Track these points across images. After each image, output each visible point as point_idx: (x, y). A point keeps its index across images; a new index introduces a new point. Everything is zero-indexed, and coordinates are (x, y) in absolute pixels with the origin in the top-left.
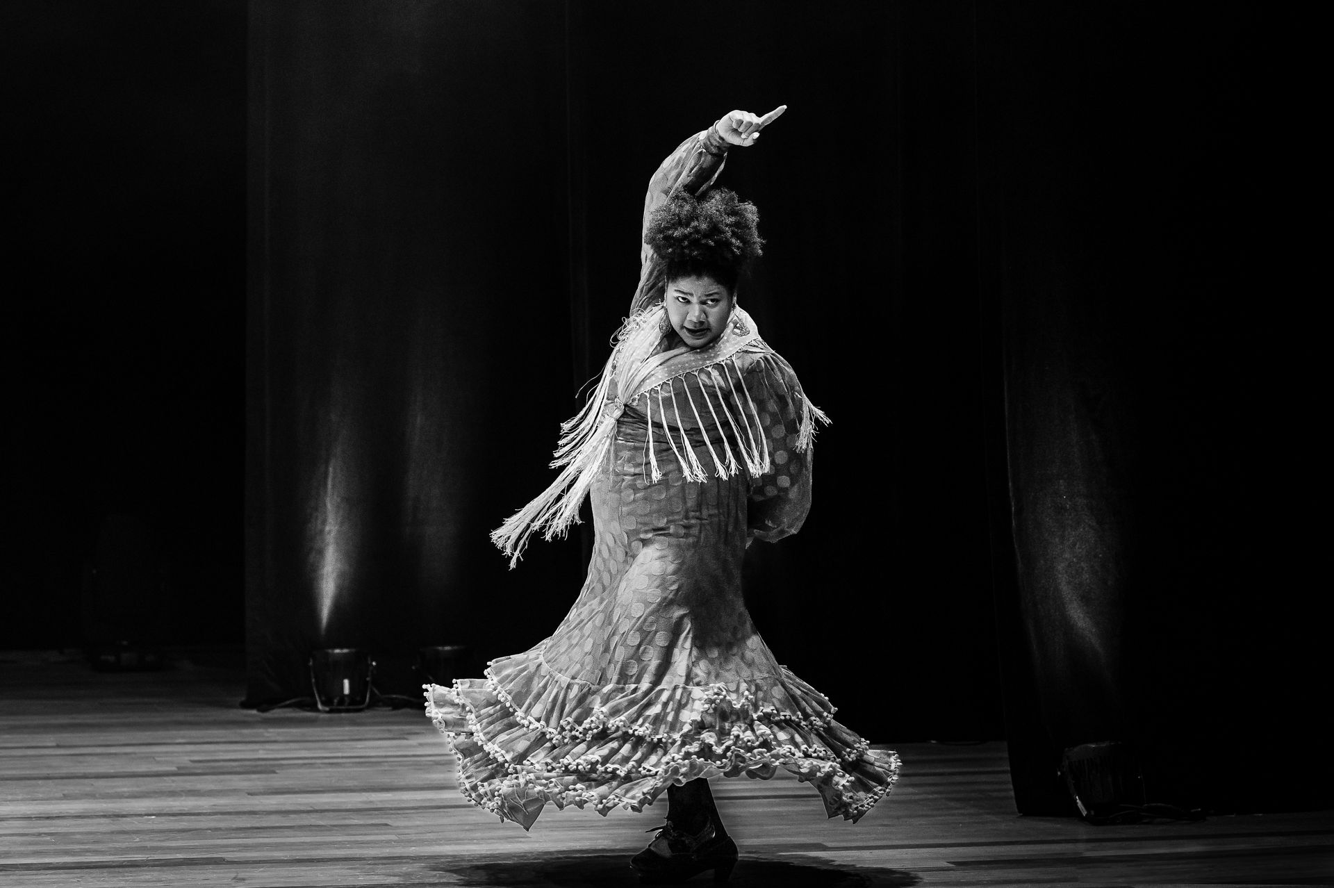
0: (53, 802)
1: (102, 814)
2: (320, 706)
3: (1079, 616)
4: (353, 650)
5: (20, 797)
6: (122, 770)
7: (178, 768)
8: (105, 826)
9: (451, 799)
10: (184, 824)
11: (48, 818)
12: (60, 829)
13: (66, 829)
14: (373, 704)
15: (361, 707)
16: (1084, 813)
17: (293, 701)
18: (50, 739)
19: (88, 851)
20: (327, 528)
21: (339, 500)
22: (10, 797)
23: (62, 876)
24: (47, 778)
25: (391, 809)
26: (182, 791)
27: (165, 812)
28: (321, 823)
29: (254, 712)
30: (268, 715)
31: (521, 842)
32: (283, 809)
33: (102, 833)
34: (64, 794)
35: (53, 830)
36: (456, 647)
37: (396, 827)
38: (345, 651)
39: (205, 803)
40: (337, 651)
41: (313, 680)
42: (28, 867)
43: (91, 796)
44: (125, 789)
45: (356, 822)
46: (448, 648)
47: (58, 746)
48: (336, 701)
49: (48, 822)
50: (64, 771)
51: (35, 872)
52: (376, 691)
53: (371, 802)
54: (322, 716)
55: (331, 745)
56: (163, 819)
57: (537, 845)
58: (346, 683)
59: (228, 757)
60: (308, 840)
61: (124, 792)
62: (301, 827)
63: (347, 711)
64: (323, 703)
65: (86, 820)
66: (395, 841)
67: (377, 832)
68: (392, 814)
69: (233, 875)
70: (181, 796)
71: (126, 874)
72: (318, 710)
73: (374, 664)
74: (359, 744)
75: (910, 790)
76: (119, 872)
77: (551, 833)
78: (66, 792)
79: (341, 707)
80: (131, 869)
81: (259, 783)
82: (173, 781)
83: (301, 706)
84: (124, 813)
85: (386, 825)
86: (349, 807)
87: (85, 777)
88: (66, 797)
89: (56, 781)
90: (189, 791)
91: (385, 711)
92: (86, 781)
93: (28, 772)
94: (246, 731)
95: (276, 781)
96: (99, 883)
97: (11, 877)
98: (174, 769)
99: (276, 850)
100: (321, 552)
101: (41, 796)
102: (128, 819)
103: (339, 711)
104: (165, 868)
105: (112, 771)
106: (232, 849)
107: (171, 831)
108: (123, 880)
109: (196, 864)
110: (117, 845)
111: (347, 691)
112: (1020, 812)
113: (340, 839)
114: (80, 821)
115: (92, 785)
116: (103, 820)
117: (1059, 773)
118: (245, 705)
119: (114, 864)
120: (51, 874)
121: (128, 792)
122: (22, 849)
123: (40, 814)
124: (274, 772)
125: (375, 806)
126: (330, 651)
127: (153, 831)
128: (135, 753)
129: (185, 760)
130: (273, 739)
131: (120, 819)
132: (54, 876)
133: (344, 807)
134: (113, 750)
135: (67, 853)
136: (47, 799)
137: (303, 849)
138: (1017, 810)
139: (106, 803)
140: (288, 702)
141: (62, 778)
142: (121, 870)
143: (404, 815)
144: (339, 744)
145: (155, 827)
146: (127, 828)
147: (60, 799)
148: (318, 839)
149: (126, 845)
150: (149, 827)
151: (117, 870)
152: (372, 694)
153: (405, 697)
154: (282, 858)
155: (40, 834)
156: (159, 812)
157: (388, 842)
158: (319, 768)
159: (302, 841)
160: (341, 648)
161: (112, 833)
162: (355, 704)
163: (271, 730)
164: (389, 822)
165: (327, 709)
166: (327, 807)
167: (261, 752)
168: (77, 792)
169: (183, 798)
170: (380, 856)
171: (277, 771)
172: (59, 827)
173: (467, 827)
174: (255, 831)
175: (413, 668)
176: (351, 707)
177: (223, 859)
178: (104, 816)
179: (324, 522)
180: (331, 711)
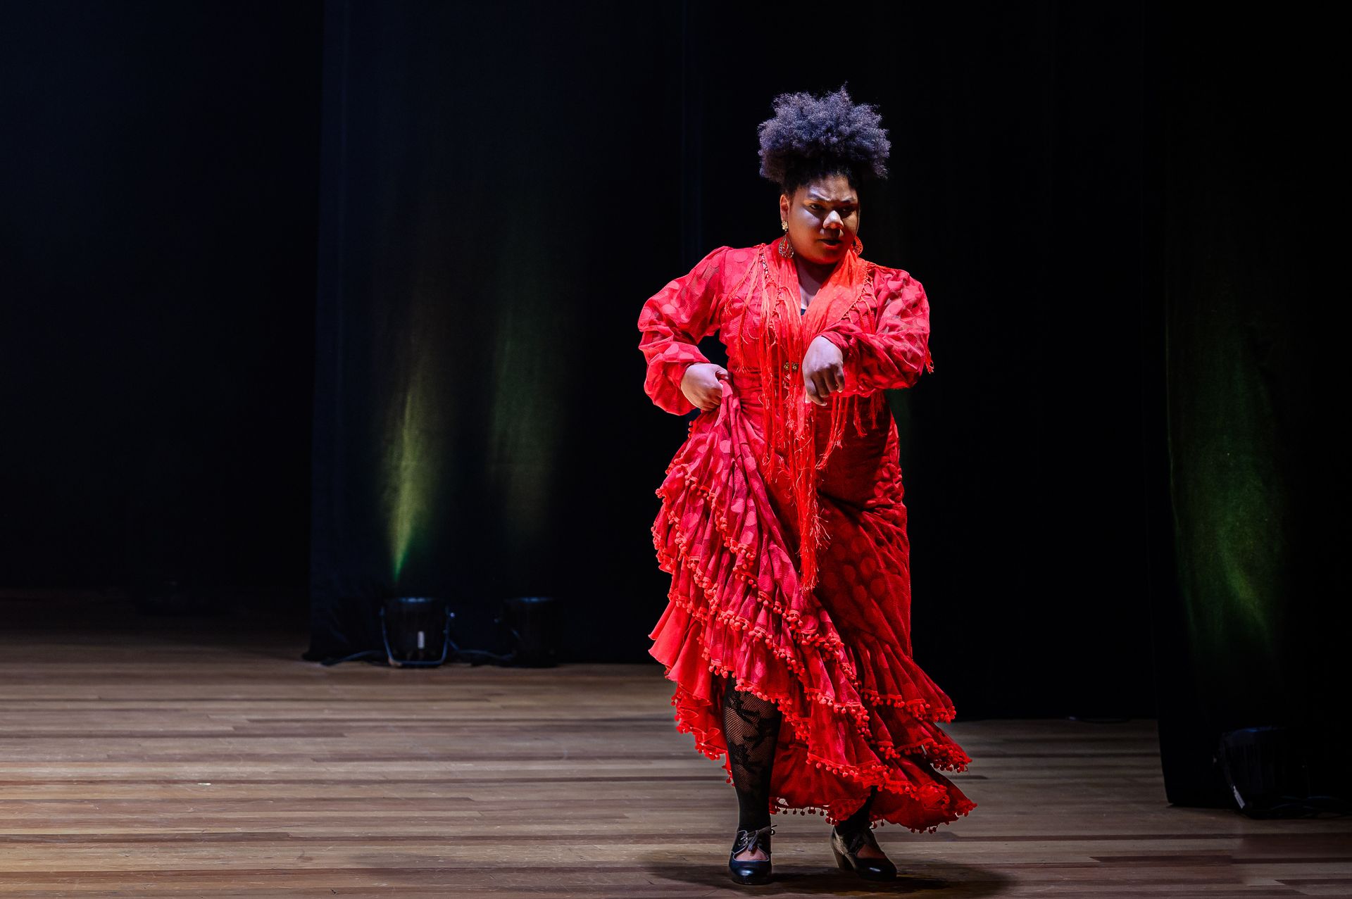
0: (96, 764)
1: (150, 779)
2: (391, 661)
3: (1242, 588)
4: (429, 600)
5: (59, 758)
6: (172, 729)
7: (235, 728)
8: (154, 793)
9: (539, 771)
10: (242, 792)
11: (91, 782)
12: (104, 795)
13: (111, 795)
14: (452, 659)
15: (437, 662)
16: (1242, 805)
17: (361, 654)
18: (93, 691)
19: (136, 821)
20: (404, 463)
21: (417, 432)
22: (48, 757)
23: (109, 850)
24: (90, 736)
25: (473, 781)
26: (240, 755)
27: (221, 778)
28: (396, 795)
29: (318, 665)
30: (334, 669)
31: (617, 823)
32: (353, 778)
33: (152, 801)
34: (108, 756)
35: (96, 796)
36: (544, 599)
37: (478, 802)
38: (421, 600)
39: (265, 770)
40: (412, 600)
41: (384, 632)
42: (69, 839)
43: (139, 758)
44: (177, 751)
45: (434, 795)
46: (534, 600)
47: (100, 700)
48: (409, 655)
49: (91, 786)
50: (108, 728)
51: (77, 844)
52: (454, 645)
53: (450, 772)
54: (393, 671)
55: (404, 705)
56: (219, 786)
57: (636, 827)
58: (421, 636)
59: (289, 717)
60: (382, 814)
61: (175, 754)
62: (374, 800)
63: (421, 667)
64: (395, 658)
65: (134, 786)
66: (478, 819)
67: (457, 807)
68: (474, 787)
69: (300, 853)
70: (240, 760)
71: (180, 850)
72: (389, 665)
73: (452, 615)
74: (435, 706)
75: (1047, 773)
76: (171, 847)
77: (651, 814)
78: (110, 753)
79: (413, 662)
80: (185, 844)
81: (324, 747)
82: (230, 743)
83: (370, 660)
84: (176, 778)
85: (468, 799)
86: (426, 777)
87: (132, 735)
88: (111, 759)
89: (99, 739)
90: (248, 755)
91: (464, 669)
92: (133, 741)
93: (68, 729)
94: (310, 688)
95: (346, 745)
96: (150, 859)
97: (51, 850)
98: (230, 728)
99: (345, 826)
100: (396, 490)
101: (82, 756)
102: (180, 786)
103: (413, 667)
104: (223, 844)
105: (161, 730)
106: (296, 823)
107: (228, 800)
108: (176, 857)
109: (257, 840)
110: (169, 816)
111: (421, 644)
112: (1170, 801)
113: (416, 814)
114: (126, 787)
115: (140, 745)
116: (152, 787)
117: (1215, 760)
118: (309, 658)
119: (166, 838)
120: (96, 847)
121: (180, 754)
122: (63, 817)
123: (81, 777)
124: (341, 735)
125: (454, 777)
126: (404, 600)
127: (208, 801)
128: (186, 710)
129: (243, 718)
130: (339, 697)
131: (171, 785)
132: (99, 850)
133: (420, 777)
134: (162, 706)
135: (113, 823)
136: (90, 761)
137: (376, 826)
138: (1166, 799)
139: (155, 766)
140: (355, 656)
141: (106, 736)
142: (173, 844)
143: (488, 789)
144: (412, 705)
145: (211, 795)
146: (179, 795)
147: (105, 761)
148: (393, 814)
149: (177, 816)
150: (204, 795)
151: (169, 844)
152: (450, 649)
153: (485, 653)
154: (353, 835)
155: (82, 801)
156: (213, 778)
157: (471, 819)
158: (391, 731)
159: (375, 816)
160: (417, 596)
161: (163, 801)
162: (429, 660)
163: (338, 687)
164: (471, 796)
165: (399, 664)
166: (401, 777)
167: (326, 711)
168: (123, 753)
169: (242, 763)
170: (462, 835)
171: (346, 735)
172: (103, 792)
173: (557, 805)
174: (322, 803)
175: (496, 621)
176: (426, 663)
177: (287, 835)
178: (154, 782)
179: (400, 457)
180: (403, 667)
